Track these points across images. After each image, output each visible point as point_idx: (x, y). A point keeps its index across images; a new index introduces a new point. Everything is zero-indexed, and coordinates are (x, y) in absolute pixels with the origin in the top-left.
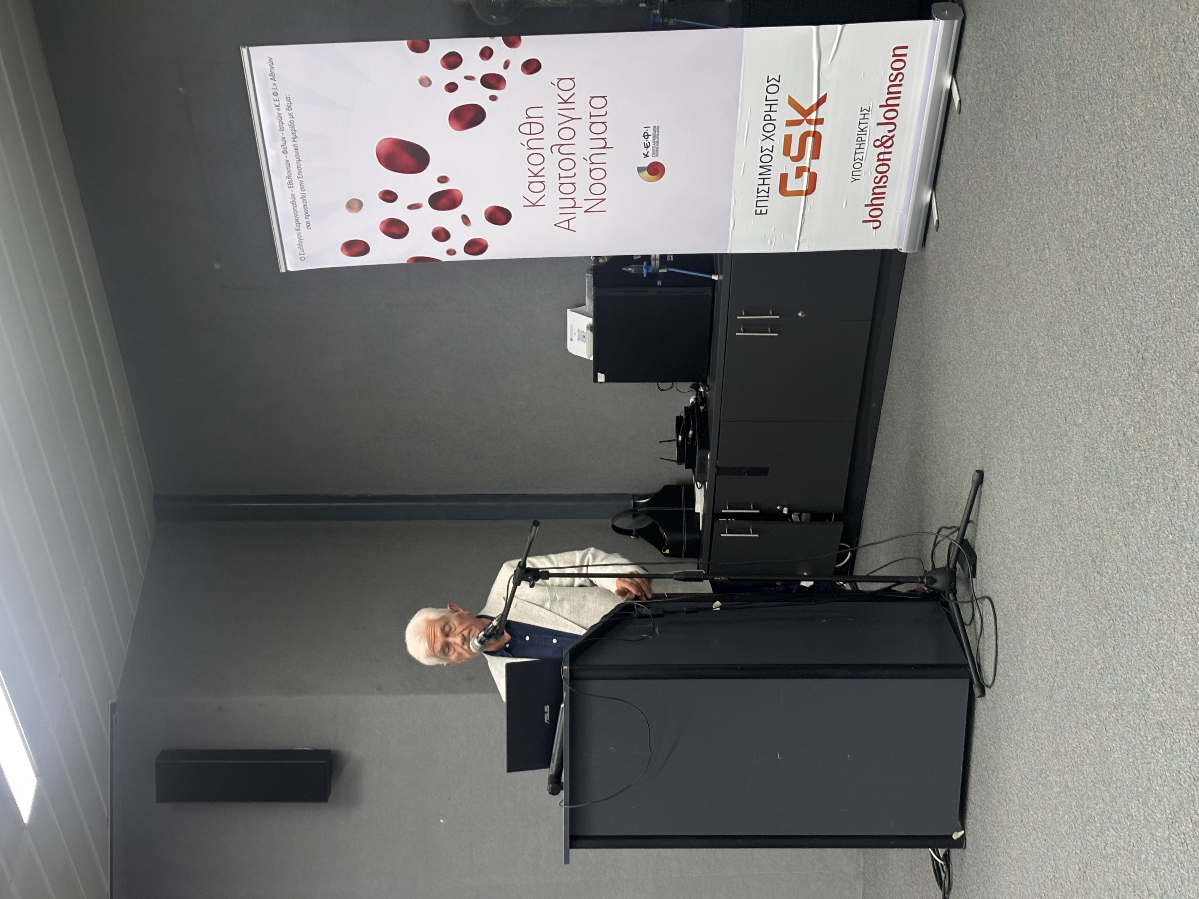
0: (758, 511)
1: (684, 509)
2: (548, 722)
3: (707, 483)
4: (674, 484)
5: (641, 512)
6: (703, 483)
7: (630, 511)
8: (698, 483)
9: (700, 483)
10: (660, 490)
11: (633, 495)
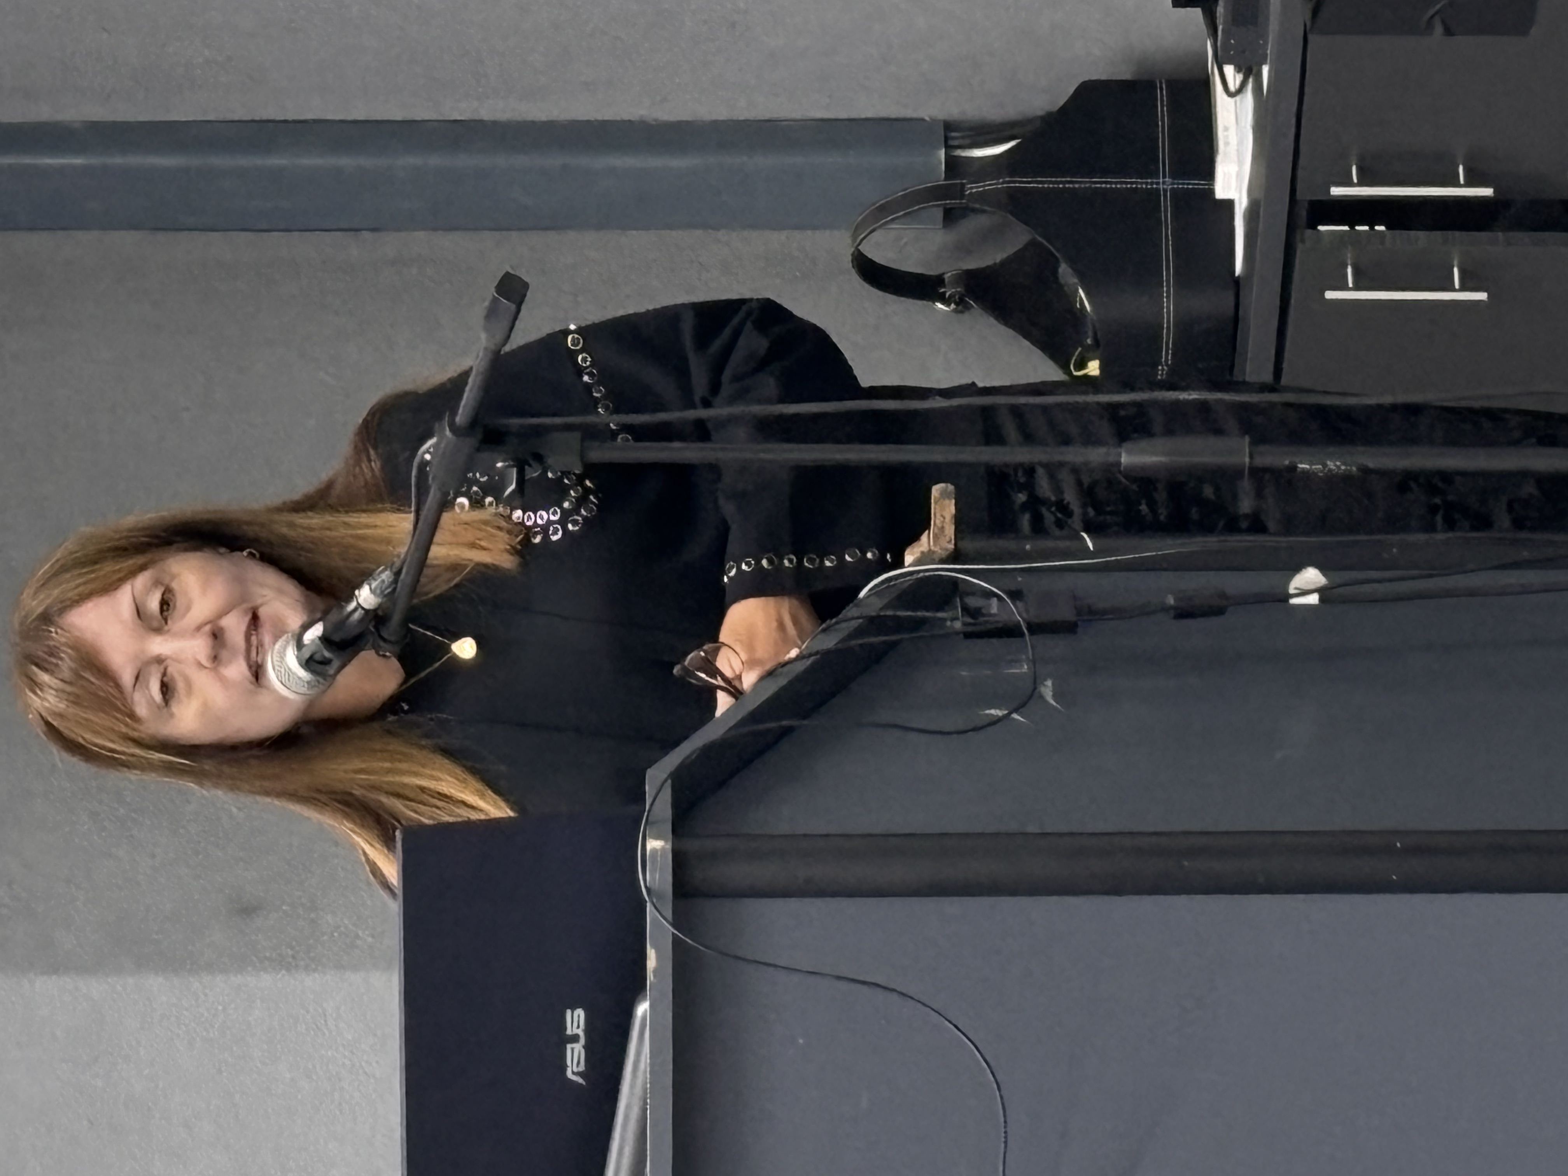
0: (1488, 192)
1: (1165, 183)
2: (580, 1080)
3: (1265, 70)
4: (1125, 74)
5: (982, 197)
6: (1249, 71)
7: (936, 193)
8: (1229, 70)
9: (1238, 69)
10: (1062, 102)
11: (949, 126)
